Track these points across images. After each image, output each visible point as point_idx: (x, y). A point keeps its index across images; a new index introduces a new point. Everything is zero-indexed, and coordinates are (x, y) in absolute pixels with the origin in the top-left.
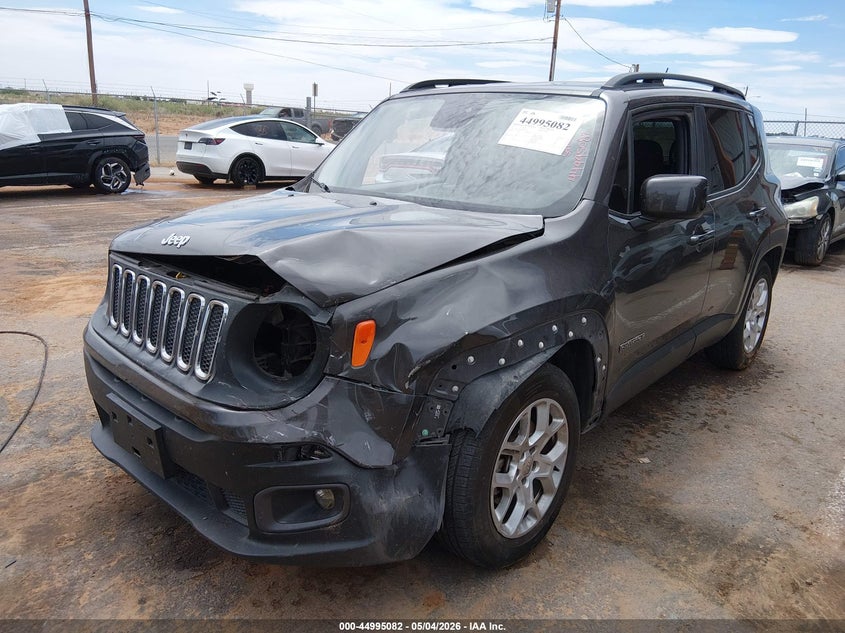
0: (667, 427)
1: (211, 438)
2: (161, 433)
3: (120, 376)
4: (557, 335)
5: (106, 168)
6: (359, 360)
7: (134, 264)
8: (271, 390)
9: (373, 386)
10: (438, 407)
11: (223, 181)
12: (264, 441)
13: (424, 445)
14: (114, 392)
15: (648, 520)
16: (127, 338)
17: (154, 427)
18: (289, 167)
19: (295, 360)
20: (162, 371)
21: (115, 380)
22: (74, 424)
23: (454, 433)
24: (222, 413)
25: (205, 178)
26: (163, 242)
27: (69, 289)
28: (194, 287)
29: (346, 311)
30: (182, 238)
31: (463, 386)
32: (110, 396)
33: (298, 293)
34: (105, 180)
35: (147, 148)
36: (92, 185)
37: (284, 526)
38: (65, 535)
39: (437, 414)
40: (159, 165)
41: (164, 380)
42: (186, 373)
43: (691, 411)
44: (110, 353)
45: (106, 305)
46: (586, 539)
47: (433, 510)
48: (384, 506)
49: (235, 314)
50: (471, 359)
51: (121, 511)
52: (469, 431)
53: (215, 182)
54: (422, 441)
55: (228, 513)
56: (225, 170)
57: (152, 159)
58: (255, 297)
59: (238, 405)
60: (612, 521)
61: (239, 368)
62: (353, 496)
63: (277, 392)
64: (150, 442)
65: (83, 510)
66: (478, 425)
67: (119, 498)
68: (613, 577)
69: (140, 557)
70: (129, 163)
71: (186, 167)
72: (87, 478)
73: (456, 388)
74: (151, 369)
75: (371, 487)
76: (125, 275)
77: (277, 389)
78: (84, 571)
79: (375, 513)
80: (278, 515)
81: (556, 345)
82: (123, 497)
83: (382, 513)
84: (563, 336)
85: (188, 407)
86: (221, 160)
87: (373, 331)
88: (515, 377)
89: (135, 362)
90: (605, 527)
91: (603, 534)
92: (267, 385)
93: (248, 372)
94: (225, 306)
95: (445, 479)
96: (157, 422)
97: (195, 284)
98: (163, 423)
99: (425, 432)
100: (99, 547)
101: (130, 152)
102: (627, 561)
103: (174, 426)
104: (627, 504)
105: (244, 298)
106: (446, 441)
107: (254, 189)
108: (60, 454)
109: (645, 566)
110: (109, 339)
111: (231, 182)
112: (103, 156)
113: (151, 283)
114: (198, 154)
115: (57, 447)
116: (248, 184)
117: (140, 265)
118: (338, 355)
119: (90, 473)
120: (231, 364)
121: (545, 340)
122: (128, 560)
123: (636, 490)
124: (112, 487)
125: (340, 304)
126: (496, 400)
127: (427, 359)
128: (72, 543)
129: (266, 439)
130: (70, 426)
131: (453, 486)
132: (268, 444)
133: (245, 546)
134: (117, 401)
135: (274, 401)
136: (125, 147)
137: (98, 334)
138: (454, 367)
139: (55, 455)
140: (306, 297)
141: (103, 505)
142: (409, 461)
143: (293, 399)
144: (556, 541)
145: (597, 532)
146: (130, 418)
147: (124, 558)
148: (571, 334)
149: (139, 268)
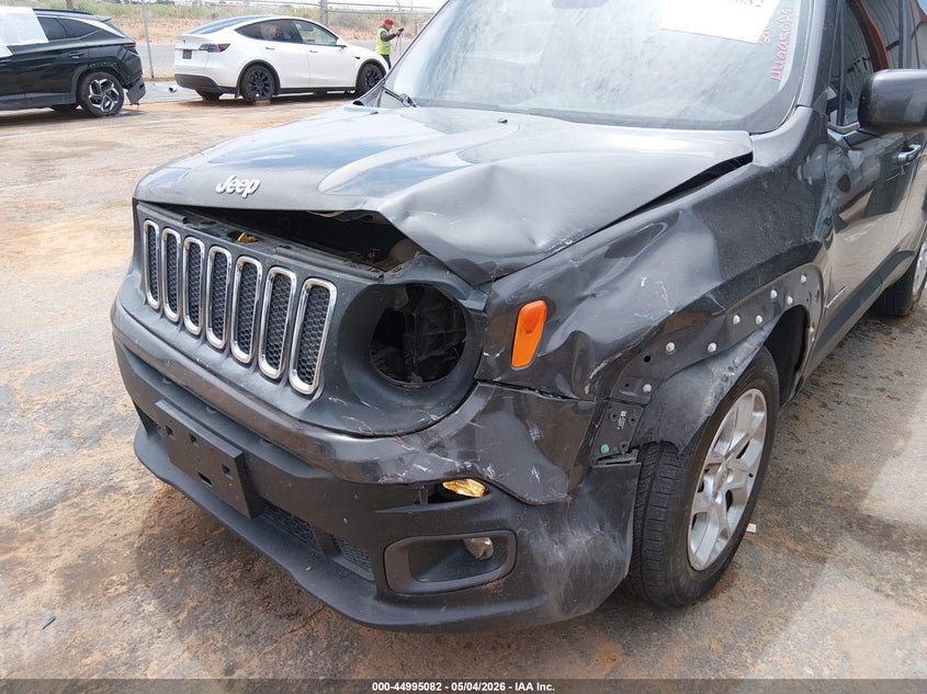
0: (837, 395)
1: (321, 474)
2: (242, 461)
3: (173, 377)
4: (776, 302)
5: (94, 86)
6: (522, 359)
7: (176, 221)
8: (402, 406)
9: (541, 393)
10: (623, 414)
11: (231, 96)
12: (401, 480)
13: (603, 465)
14: (166, 399)
15: (850, 524)
16: (177, 324)
17: (234, 453)
18: (307, 76)
19: (424, 357)
20: (238, 377)
21: (164, 380)
22: (101, 418)
23: (643, 447)
24: (339, 442)
25: (210, 93)
26: (219, 189)
27: (70, 238)
28: (276, 257)
29: (505, 289)
30: (248, 184)
31: (658, 383)
32: (160, 404)
33: (442, 266)
34: (93, 101)
35: (139, 60)
36: (79, 107)
37: (427, 585)
38: (114, 578)
39: (621, 422)
40: (153, 79)
41: (243, 390)
42: (277, 381)
43: (863, 373)
44: (154, 345)
45: (137, 274)
46: (780, 556)
47: (619, 552)
48: (560, 554)
49: (349, 300)
50: (671, 346)
51: (181, 538)
52: (666, 445)
53: (221, 98)
54: (600, 459)
55: (341, 561)
56: (233, 82)
57: (146, 73)
58: (377, 275)
59: (361, 431)
60: (805, 529)
61: (357, 376)
62: (521, 546)
63: (411, 408)
64: (227, 470)
65: (130, 539)
66: (682, 438)
67: (176, 520)
68: (828, 610)
69: (217, 605)
70: (119, 78)
71: (188, 81)
72: (129, 493)
73: (648, 388)
74: (221, 373)
75: (542, 529)
76: (164, 237)
77: (409, 402)
78: (146, 630)
79: (550, 564)
80: (417, 572)
81: (774, 316)
82: (180, 518)
83: (559, 564)
84: (781, 303)
85: (286, 432)
86: (227, 71)
87: (542, 318)
88: (731, 369)
89: (195, 361)
90: (800, 538)
91: (800, 549)
92: (396, 399)
93: (367, 380)
94: (332, 288)
95: (633, 510)
96: (234, 445)
97: (277, 253)
98: (244, 447)
99: (605, 449)
100: (159, 595)
101: (120, 64)
102: (839, 585)
103: (261, 452)
104: (818, 504)
105: (360, 277)
106: (632, 458)
107: (267, 105)
108: (90, 461)
109: (863, 591)
110: (150, 326)
111: (241, 97)
112: (89, 71)
113: (207, 250)
114: (200, 65)
115: (85, 452)
116: (260, 98)
117: (185, 221)
118: (492, 352)
119: (132, 485)
120: (346, 371)
121: (764, 311)
122: (202, 609)
123: (824, 485)
124: (164, 504)
125: (496, 280)
126: (709, 403)
127: (616, 353)
128: (124, 588)
129: (402, 477)
130: (98, 421)
131: (644, 518)
132: (406, 485)
133: (373, 611)
134: (172, 412)
135: (407, 423)
136: (113, 59)
137: (133, 317)
138: (647, 359)
139: (87, 462)
140: (451, 271)
141: (156, 531)
142: (585, 489)
143: (434, 418)
144: (745, 563)
145: (791, 545)
146: (193, 438)
147: (195, 608)
148: (790, 300)
149: (184, 227)
